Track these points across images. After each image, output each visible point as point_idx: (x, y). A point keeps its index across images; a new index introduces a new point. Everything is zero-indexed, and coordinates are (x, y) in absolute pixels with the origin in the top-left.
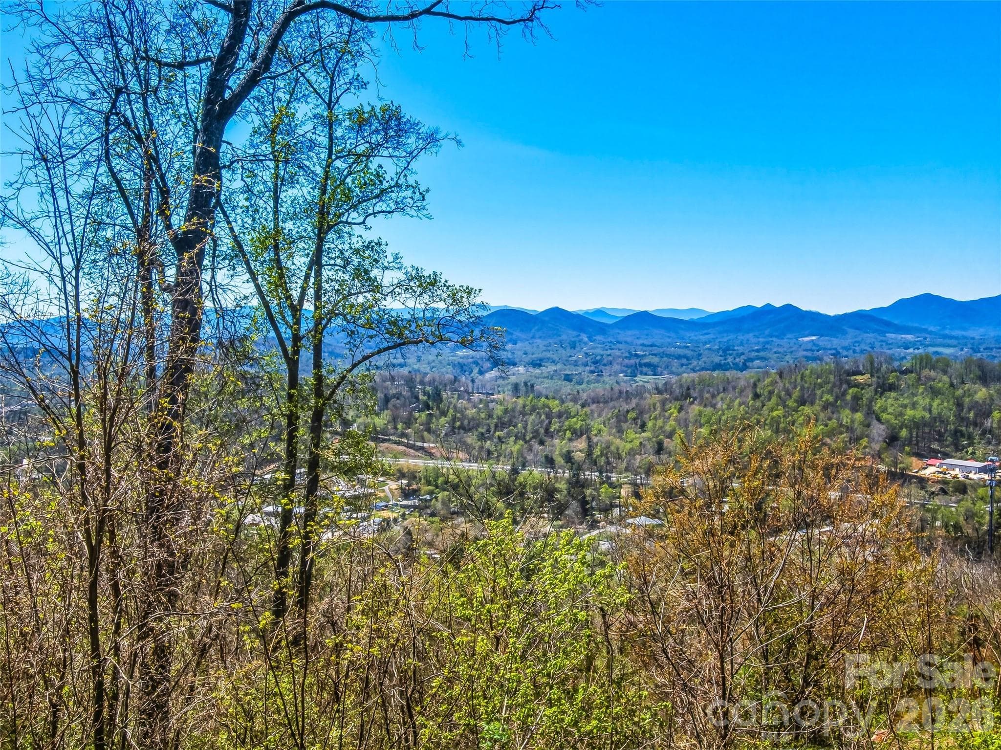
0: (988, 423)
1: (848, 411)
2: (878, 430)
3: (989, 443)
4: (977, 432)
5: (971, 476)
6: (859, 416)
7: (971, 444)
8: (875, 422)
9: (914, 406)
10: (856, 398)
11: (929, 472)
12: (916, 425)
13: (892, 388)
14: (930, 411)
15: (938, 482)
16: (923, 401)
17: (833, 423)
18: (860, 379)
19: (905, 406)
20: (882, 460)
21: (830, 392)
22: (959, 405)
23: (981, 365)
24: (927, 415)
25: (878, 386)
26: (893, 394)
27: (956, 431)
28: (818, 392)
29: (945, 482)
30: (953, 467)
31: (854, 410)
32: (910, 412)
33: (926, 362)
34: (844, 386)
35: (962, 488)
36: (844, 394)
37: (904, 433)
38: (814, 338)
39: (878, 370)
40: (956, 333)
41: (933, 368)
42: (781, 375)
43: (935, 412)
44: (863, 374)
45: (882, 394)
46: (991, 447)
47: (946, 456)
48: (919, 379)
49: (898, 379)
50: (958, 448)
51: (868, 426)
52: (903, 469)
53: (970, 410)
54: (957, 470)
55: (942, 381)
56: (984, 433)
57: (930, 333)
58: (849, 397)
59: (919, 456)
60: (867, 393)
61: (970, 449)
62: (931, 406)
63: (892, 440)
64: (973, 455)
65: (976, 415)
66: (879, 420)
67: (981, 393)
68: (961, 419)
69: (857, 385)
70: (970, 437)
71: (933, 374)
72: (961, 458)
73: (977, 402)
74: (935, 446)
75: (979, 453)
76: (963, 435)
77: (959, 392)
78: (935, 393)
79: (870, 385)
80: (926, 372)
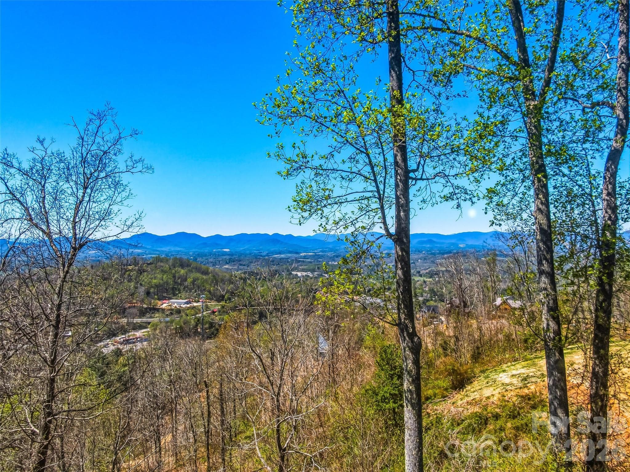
0: (186, 284)
1: (126, 282)
2: (142, 290)
3: (187, 292)
4: (182, 288)
5: (182, 306)
6: (132, 284)
7: (180, 293)
8: (139, 286)
9: (155, 278)
10: (130, 276)
11: (164, 306)
12: (157, 286)
13: (145, 271)
15: (169, 310)
16: (159, 276)
18: (130, 267)
19: (152, 279)
20: (145, 303)
22: (174, 277)
23: (181, 260)
24: (161, 281)
25: (139, 270)
26: (146, 273)
27: (173, 288)
29: (172, 310)
30: (174, 303)
31: (129, 281)
32: (154, 281)
33: (159, 260)
34: (124, 271)
35: (179, 311)
36: (124, 275)
37: (152, 290)
39: (138, 263)
40: (159, 249)
41: (161, 262)
43: (165, 280)
44: (131, 265)
45: (141, 274)
46: (188, 294)
47: (170, 298)
48: (156, 267)
49: (147, 267)
50: (175, 295)
51: (137, 288)
52: (153, 306)
53: (179, 278)
54: (176, 304)
55: (166, 267)
56: (184, 288)
59: (159, 299)
60: (134, 274)
61: (179, 295)
62: (163, 277)
63: (148, 293)
64: (181, 298)
65: (181, 281)
66: (141, 285)
67: (182, 272)
68: (176, 283)
69: (129, 270)
70: (179, 290)
71: (162, 264)
72: (176, 299)
73: (181, 275)
74: (165, 295)
75: (183, 296)
76: (176, 289)
77: (173, 271)
78: (164, 272)
79: (134, 270)
80: (159, 264)
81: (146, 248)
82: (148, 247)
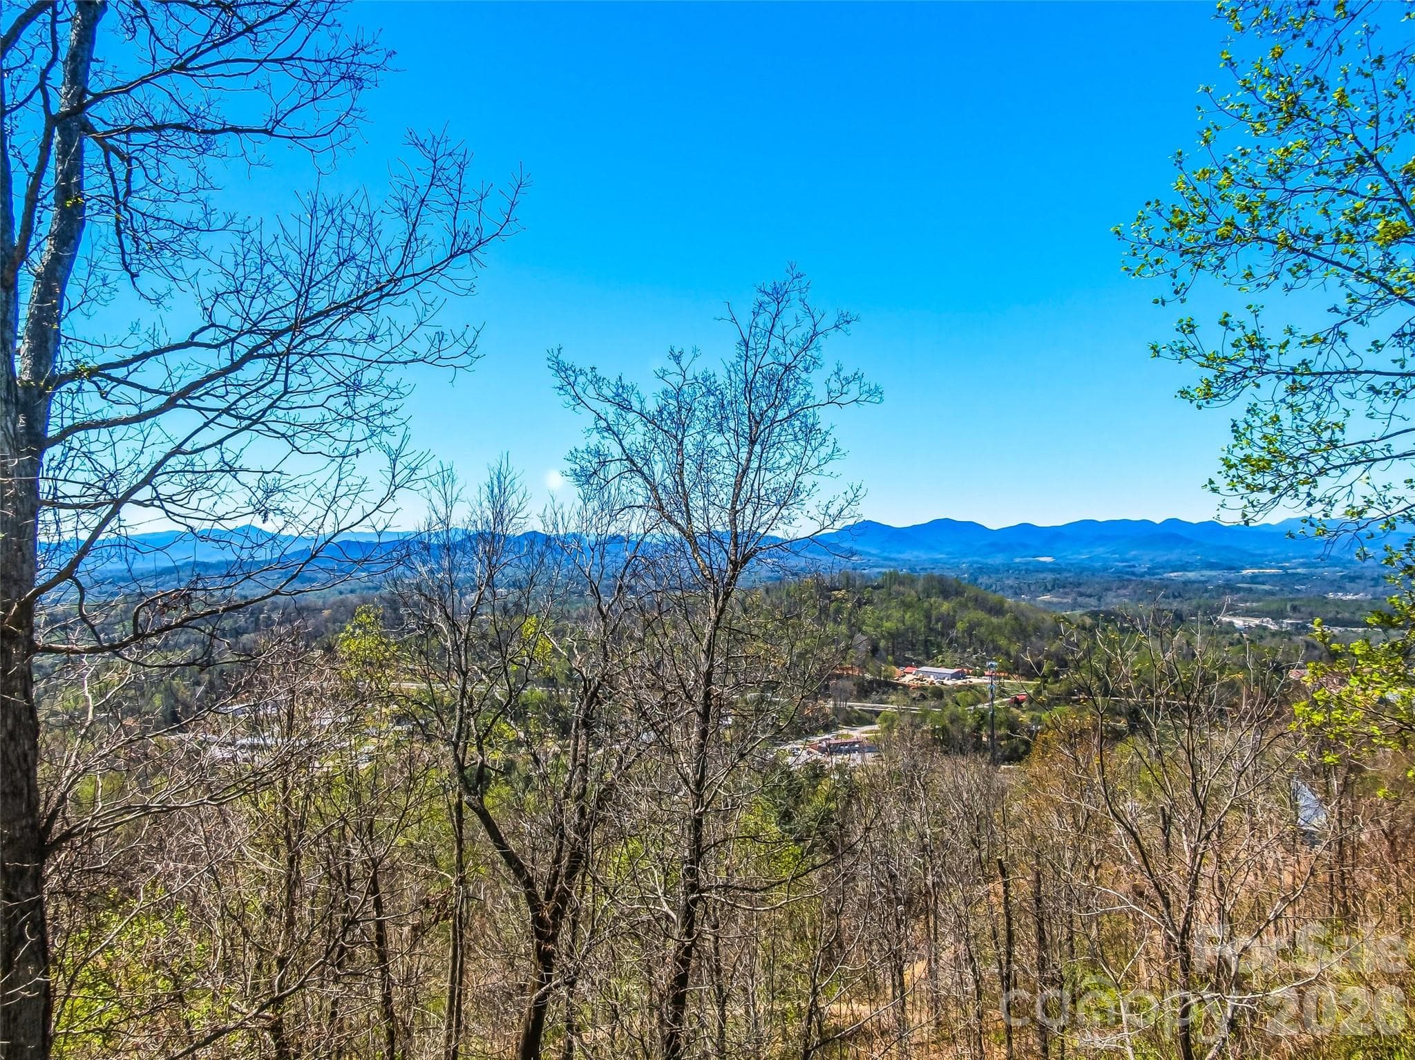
0: (953, 633)
1: (832, 624)
2: (862, 642)
3: (956, 651)
4: (945, 641)
5: (945, 681)
6: (843, 628)
7: (940, 652)
8: (857, 634)
9: (888, 618)
10: (839, 612)
11: (907, 679)
12: (892, 636)
13: (867, 602)
14: (903, 623)
15: (918, 688)
16: (896, 614)
18: (838, 594)
19: (881, 619)
20: (868, 671)
22: (928, 616)
23: (941, 580)
24: (900, 625)
25: (856, 601)
26: (869, 608)
27: (926, 641)
29: (923, 688)
30: (928, 674)
31: (837, 623)
32: (888, 624)
33: (894, 578)
34: (826, 601)
35: (938, 694)
36: (826, 609)
37: (882, 643)
39: (854, 586)
40: (893, 555)
41: (901, 583)
42: (767, 591)
43: (908, 623)
44: (841, 590)
45: (860, 607)
46: (957, 655)
47: (920, 664)
48: (890, 594)
49: (872, 593)
50: (929, 656)
51: (852, 637)
52: (886, 677)
53: (937, 621)
54: (932, 677)
55: (911, 595)
56: (951, 642)
57: (873, 555)
58: (831, 611)
59: (898, 665)
60: (847, 607)
61: (940, 657)
62: (904, 617)
63: (875, 650)
64: (943, 664)
65: (942, 628)
66: (860, 631)
67: (946, 607)
68: (931, 630)
69: (837, 600)
70: (939, 647)
71: (902, 589)
72: (933, 666)
73: (942, 615)
74: (908, 655)
75: (948, 661)
76: (932, 644)
77: (926, 605)
78: (907, 606)
79: (847, 600)
80: (895, 587)
82: (873, 552)
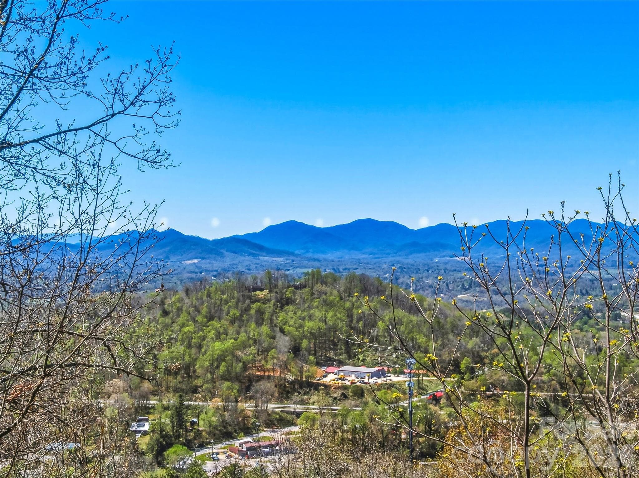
0: (374, 332)
1: (253, 325)
2: (284, 342)
3: (377, 350)
4: (366, 340)
5: (366, 380)
6: (265, 329)
7: (361, 352)
8: (279, 335)
9: (310, 318)
10: (260, 312)
11: (329, 379)
12: (314, 335)
13: (289, 301)
14: (325, 322)
15: (339, 388)
16: (319, 314)
17: (243, 337)
18: (260, 294)
19: (304, 319)
20: (289, 371)
21: (236, 307)
22: (350, 316)
23: (363, 279)
24: (322, 325)
25: (278, 301)
26: (291, 308)
27: (348, 340)
28: (225, 308)
29: (345, 388)
30: (350, 373)
31: (259, 323)
32: (308, 324)
33: (318, 278)
34: (248, 302)
35: (359, 393)
36: (248, 309)
37: (304, 344)
38: (196, 261)
39: (276, 286)
40: (317, 256)
41: (323, 282)
42: (187, 292)
43: (330, 323)
44: (263, 290)
45: (282, 308)
46: (378, 354)
47: (341, 363)
48: (312, 294)
49: (294, 293)
50: (351, 355)
51: (274, 338)
52: (308, 377)
53: (359, 320)
54: (353, 376)
55: (333, 295)
56: (372, 341)
57: (297, 256)
58: (253, 312)
59: (318, 364)
60: (269, 307)
61: (361, 356)
62: (326, 317)
63: (296, 350)
64: (364, 362)
65: (364, 326)
66: (282, 331)
68: (353, 329)
69: (258, 300)
70: (361, 346)
71: (324, 288)
72: (354, 365)
73: (364, 314)
74: (331, 355)
75: (369, 360)
76: (354, 344)
77: (348, 304)
78: (328, 305)
79: (269, 300)
80: (319, 287)
81: (292, 254)
82: (297, 252)
